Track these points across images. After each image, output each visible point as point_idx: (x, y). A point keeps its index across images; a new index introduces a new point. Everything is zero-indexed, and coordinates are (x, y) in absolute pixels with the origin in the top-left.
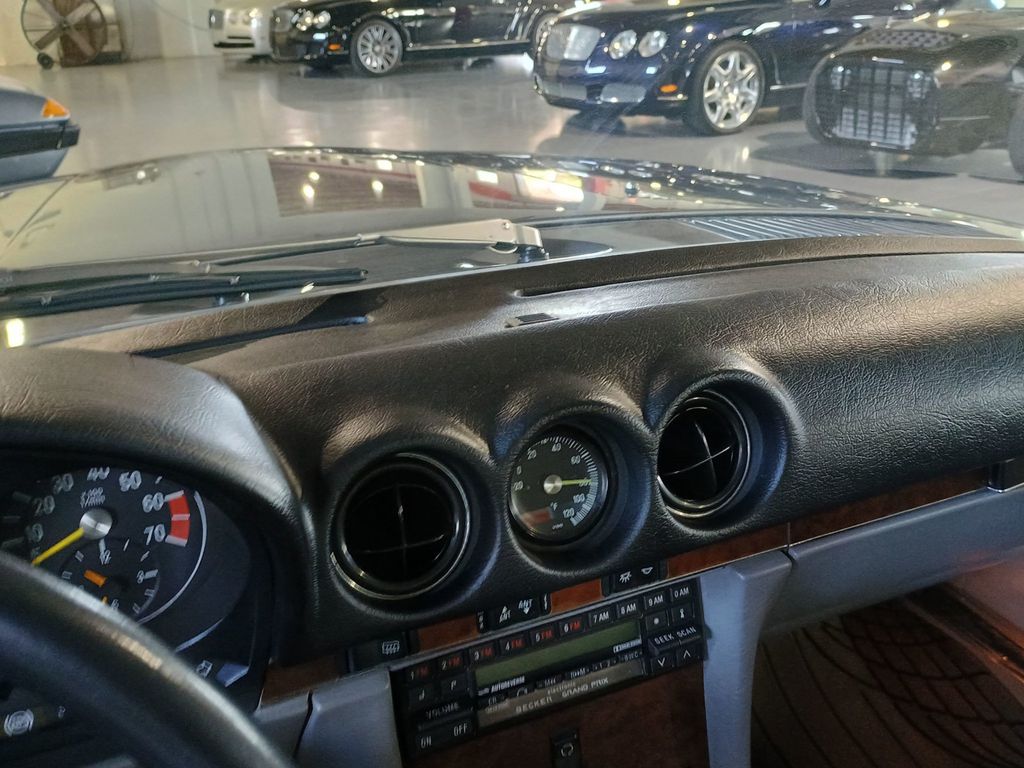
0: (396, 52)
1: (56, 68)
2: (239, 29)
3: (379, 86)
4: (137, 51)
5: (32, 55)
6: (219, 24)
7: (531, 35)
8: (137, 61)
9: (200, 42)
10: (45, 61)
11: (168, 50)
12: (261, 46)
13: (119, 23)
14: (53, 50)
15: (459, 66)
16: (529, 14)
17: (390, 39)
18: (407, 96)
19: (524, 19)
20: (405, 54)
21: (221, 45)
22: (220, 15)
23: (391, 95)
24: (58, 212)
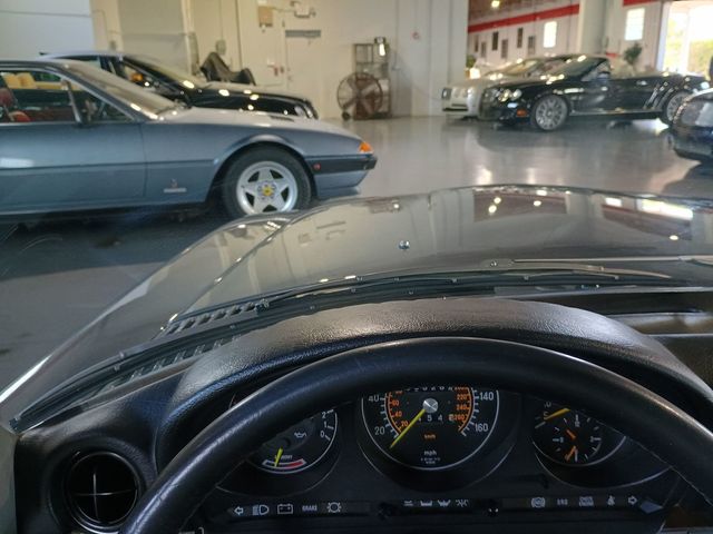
0: (562, 116)
1: (351, 120)
2: (460, 100)
3: (547, 138)
4: (396, 111)
5: (340, 112)
6: (448, 97)
7: (665, 106)
8: (397, 117)
9: (434, 107)
10: (346, 116)
11: (414, 112)
12: (472, 110)
13: (390, 94)
14: (351, 110)
15: (604, 126)
16: (665, 92)
17: (560, 107)
18: (566, 145)
19: (661, 95)
20: (568, 118)
21: (448, 109)
22: (449, 91)
23: (554, 145)
24: (344, 223)
